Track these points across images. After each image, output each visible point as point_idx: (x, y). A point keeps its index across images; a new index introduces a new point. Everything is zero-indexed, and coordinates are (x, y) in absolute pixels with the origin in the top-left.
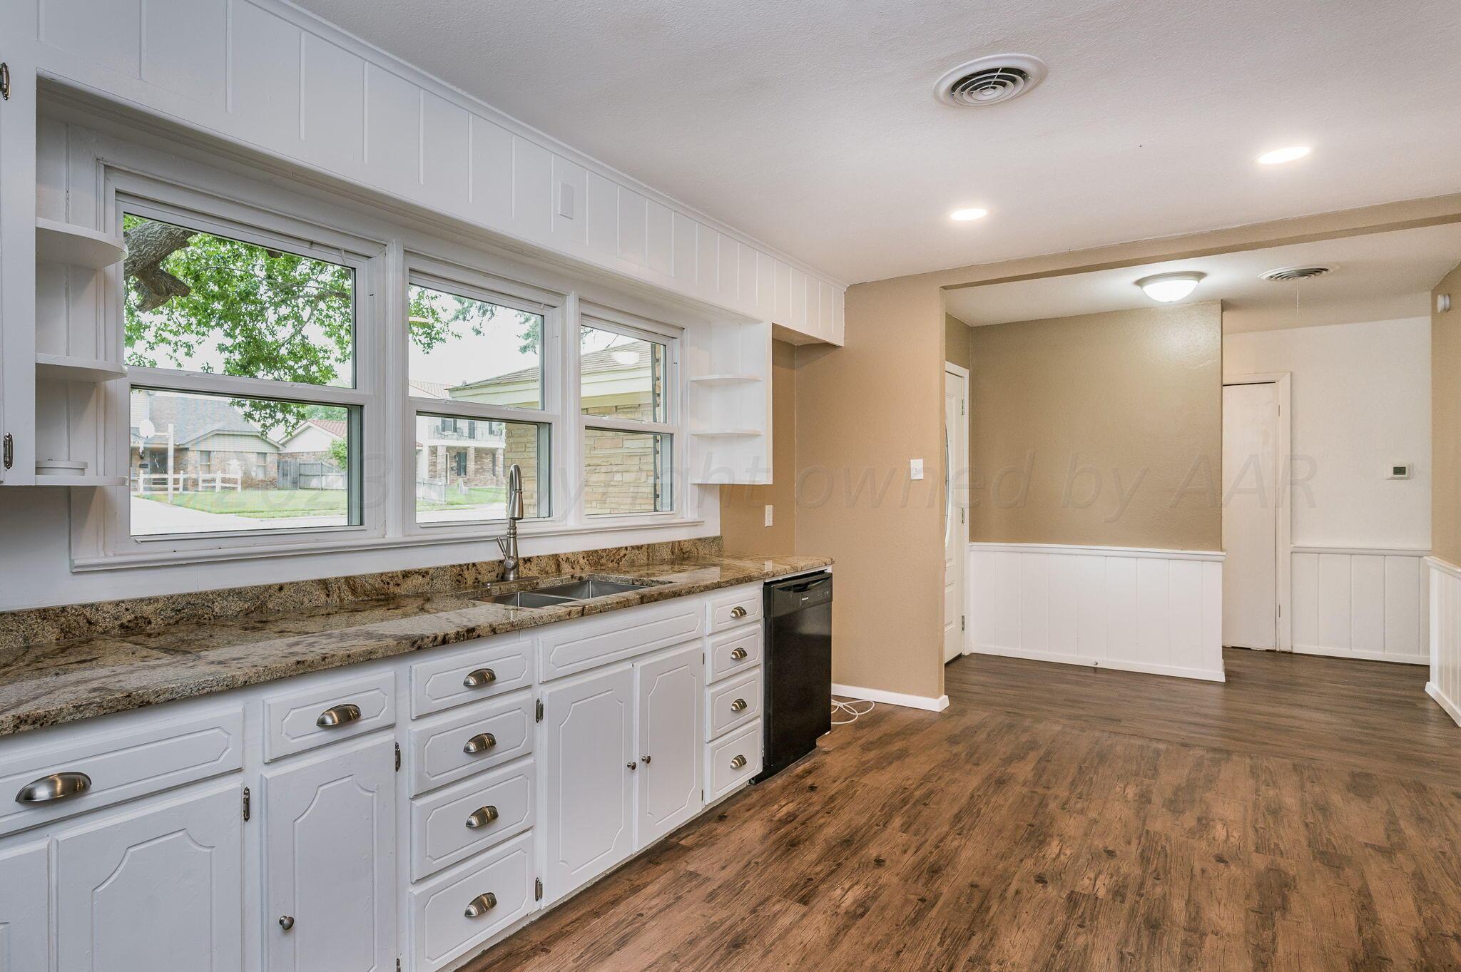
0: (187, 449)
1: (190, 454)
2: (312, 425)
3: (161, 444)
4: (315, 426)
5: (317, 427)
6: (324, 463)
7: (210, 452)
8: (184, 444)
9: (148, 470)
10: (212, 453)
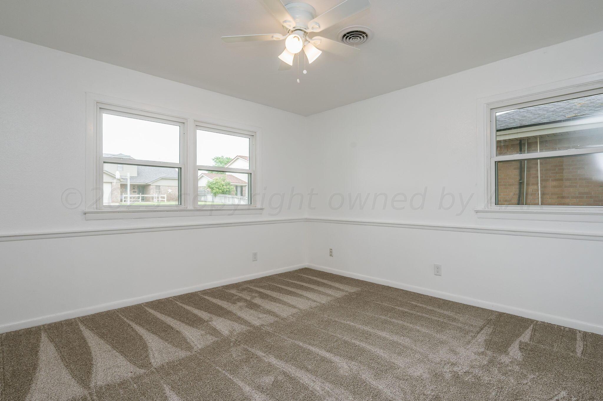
0: (150, 185)
1: (151, 187)
2: (204, 175)
3: (140, 183)
4: (205, 176)
5: (206, 177)
6: (206, 191)
7: (160, 186)
8: (148, 183)
9: (137, 193)
10: (161, 186)
